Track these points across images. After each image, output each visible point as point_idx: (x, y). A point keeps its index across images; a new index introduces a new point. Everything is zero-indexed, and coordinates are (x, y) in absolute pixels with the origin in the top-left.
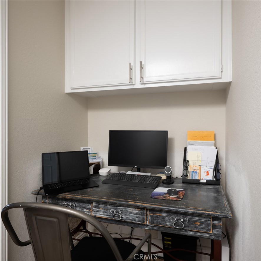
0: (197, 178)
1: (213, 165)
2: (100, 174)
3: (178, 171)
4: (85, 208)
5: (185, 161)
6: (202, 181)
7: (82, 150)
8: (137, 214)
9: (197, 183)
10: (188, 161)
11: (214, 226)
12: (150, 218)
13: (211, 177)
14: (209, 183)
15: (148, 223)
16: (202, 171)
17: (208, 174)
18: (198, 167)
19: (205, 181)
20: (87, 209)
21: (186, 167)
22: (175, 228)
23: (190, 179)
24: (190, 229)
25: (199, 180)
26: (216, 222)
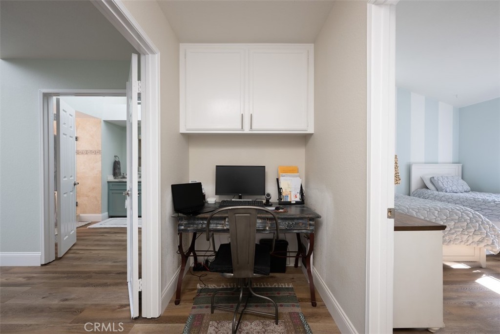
0: (289, 200)
1: (299, 190)
2: (209, 202)
3: (274, 199)
4: (218, 224)
5: (279, 189)
6: (292, 202)
7: (190, 182)
8: (260, 223)
9: (289, 204)
10: (281, 188)
11: (310, 225)
12: (270, 225)
13: (298, 199)
14: (297, 203)
15: (267, 228)
16: (292, 195)
17: (296, 197)
18: (289, 193)
19: (295, 202)
20: (220, 224)
21: (280, 193)
22: (287, 229)
23: (283, 202)
24: (296, 228)
25: (290, 202)
26: (311, 222)
